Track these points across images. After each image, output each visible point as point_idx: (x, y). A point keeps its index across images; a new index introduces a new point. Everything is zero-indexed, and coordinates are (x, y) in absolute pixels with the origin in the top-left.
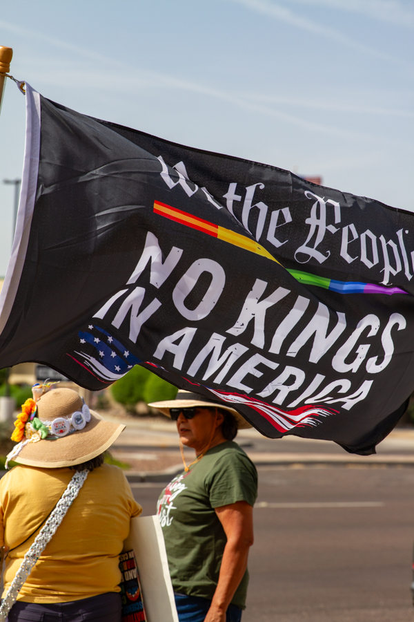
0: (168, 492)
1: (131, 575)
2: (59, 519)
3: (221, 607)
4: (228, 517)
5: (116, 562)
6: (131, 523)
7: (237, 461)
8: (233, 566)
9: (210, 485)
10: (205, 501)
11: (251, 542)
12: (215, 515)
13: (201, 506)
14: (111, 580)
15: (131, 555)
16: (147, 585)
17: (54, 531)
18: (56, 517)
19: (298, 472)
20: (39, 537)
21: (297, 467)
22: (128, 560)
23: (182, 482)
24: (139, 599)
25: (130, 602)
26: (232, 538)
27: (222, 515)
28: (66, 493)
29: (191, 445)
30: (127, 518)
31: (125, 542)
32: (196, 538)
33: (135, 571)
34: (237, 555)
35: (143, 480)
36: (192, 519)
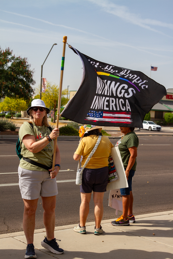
0: (118, 143)
1: (112, 162)
2: (96, 149)
3: (128, 171)
4: (131, 150)
5: (108, 159)
6: (111, 149)
7: (134, 137)
8: (131, 161)
9: (127, 142)
10: (126, 146)
11: (136, 156)
12: (128, 149)
13: (125, 147)
14: (106, 164)
15: (111, 157)
16: (116, 164)
17: (95, 151)
18: (95, 148)
19: (151, 137)
20: (91, 153)
21: (150, 136)
22: (111, 158)
23: (121, 141)
24: (114, 167)
25: (112, 168)
26: (132, 155)
27: (130, 149)
28: (97, 142)
29: (123, 132)
30: (110, 148)
31: (110, 154)
32: (124, 154)
33: (112, 161)
34: (133, 159)
35: (114, 138)
36: (123, 150)
